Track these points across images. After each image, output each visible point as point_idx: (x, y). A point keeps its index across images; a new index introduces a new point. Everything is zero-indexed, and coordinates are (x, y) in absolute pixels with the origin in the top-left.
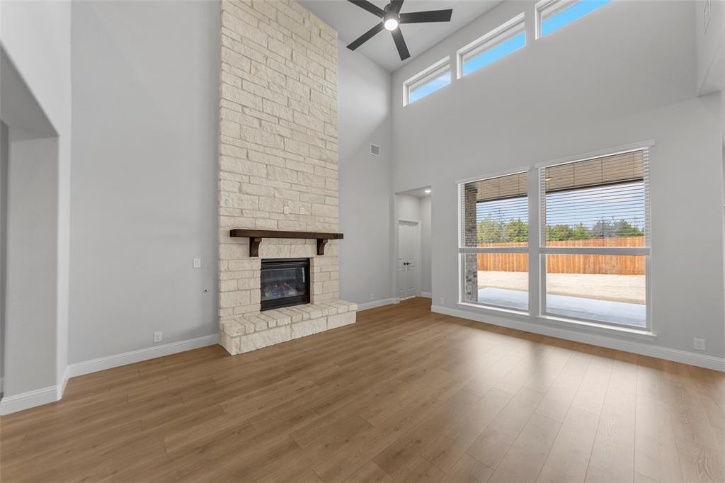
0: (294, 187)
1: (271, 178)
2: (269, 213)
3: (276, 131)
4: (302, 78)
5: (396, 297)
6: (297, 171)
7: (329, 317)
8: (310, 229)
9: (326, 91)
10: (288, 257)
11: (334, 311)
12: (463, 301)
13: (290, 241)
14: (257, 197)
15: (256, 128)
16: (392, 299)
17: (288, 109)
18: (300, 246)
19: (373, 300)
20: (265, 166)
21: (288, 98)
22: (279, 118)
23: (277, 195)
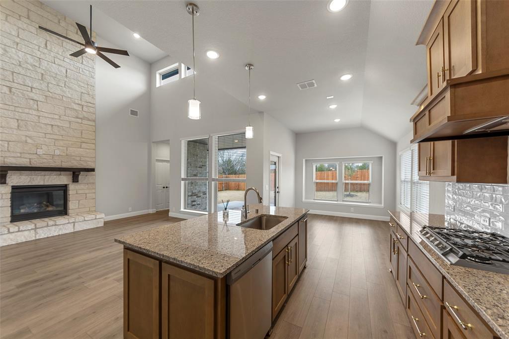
0: (48, 136)
1: (22, 129)
2: (21, 153)
3: (28, 95)
4: (57, 61)
5: (152, 209)
6: (52, 125)
7: (76, 223)
8: (65, 165)
9: (83, 71)
10: (42, 184)
11: (81, 218)
12: (185, 209)
13: (43, 173)
14: (6, 142)
15: (5, 93)
16: (150, 210)
17: (42, 82)
18: (55, 176)
19: (131, 212)
20: (16, 121)
21: (42, 74)
22: (32, 88)
23: (29, 141)
